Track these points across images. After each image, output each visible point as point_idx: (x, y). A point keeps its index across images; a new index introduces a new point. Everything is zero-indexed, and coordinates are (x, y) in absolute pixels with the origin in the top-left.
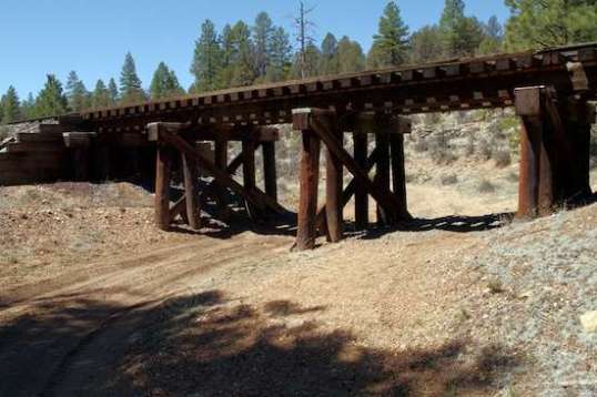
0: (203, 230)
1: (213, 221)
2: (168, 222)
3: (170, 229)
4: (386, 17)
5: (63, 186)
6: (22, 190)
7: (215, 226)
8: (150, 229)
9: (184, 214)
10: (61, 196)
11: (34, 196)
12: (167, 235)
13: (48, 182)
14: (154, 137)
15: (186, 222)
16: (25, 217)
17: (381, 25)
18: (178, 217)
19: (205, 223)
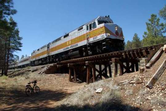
0: (77, 82)
1: (79, 80)
2: (71, 80)
3: (71, 82)
4: (134, 36)
5: (56, 74)
6: (49, 75)
7: (80, 81)
8: (68, 81)
9: (74, 79)
10: (55, 76)
11: (51, 76)
12: (70, 82)
13: (54, 73)
14: (69, 66)
15: (75, 80)
16: (48, 79)
17: (133, 38)
18: (73, 80)
19: (78, 81)
